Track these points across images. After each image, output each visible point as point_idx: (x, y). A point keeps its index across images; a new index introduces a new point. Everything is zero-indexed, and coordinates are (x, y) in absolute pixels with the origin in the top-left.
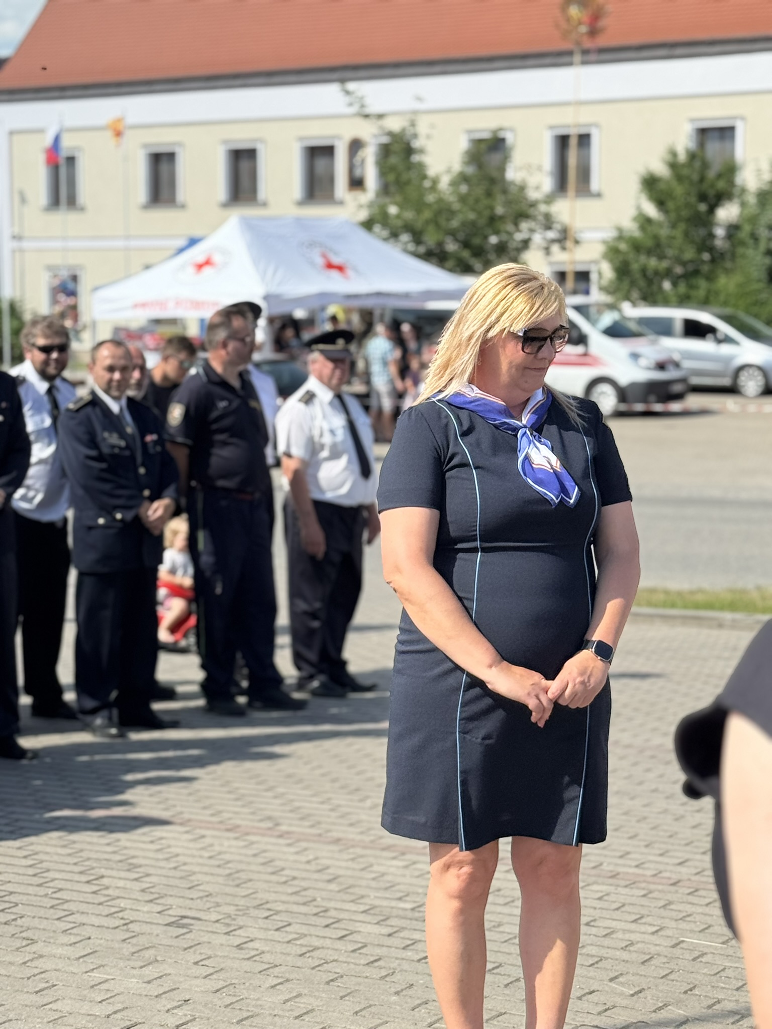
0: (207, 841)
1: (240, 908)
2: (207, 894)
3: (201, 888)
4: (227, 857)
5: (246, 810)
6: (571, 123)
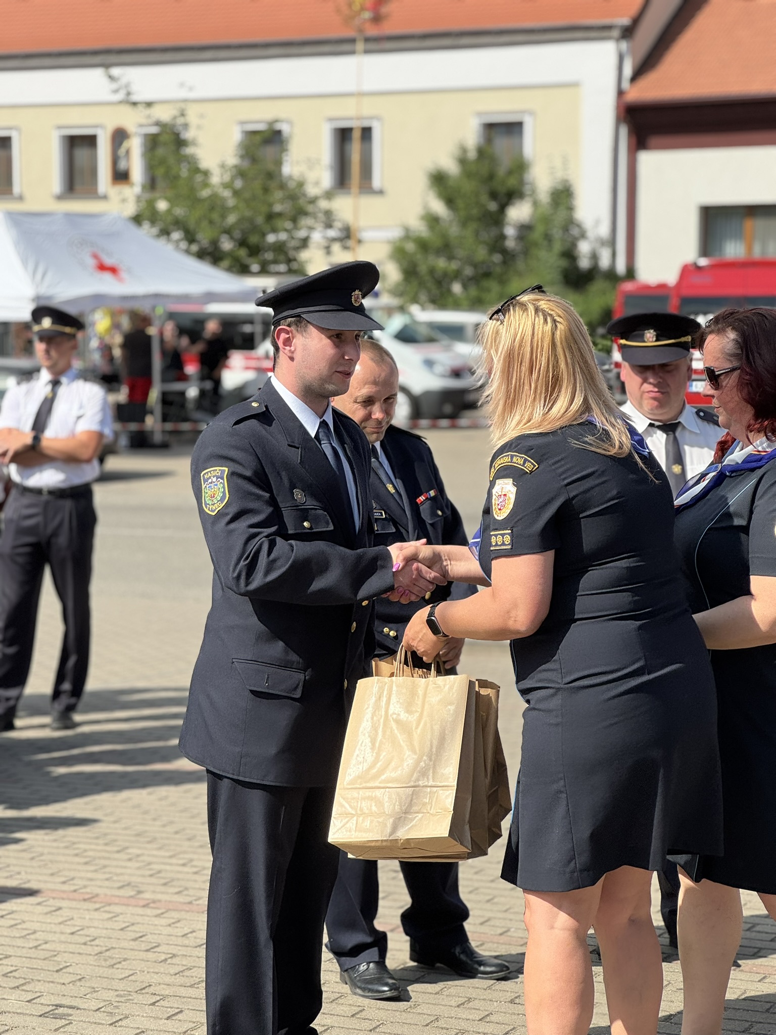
0: (65, 913)
1: (122, 993)
2: (79, 977)
3: (70, 970)
4: (92, 931)
5: (100, 876)
6: (353, 114)
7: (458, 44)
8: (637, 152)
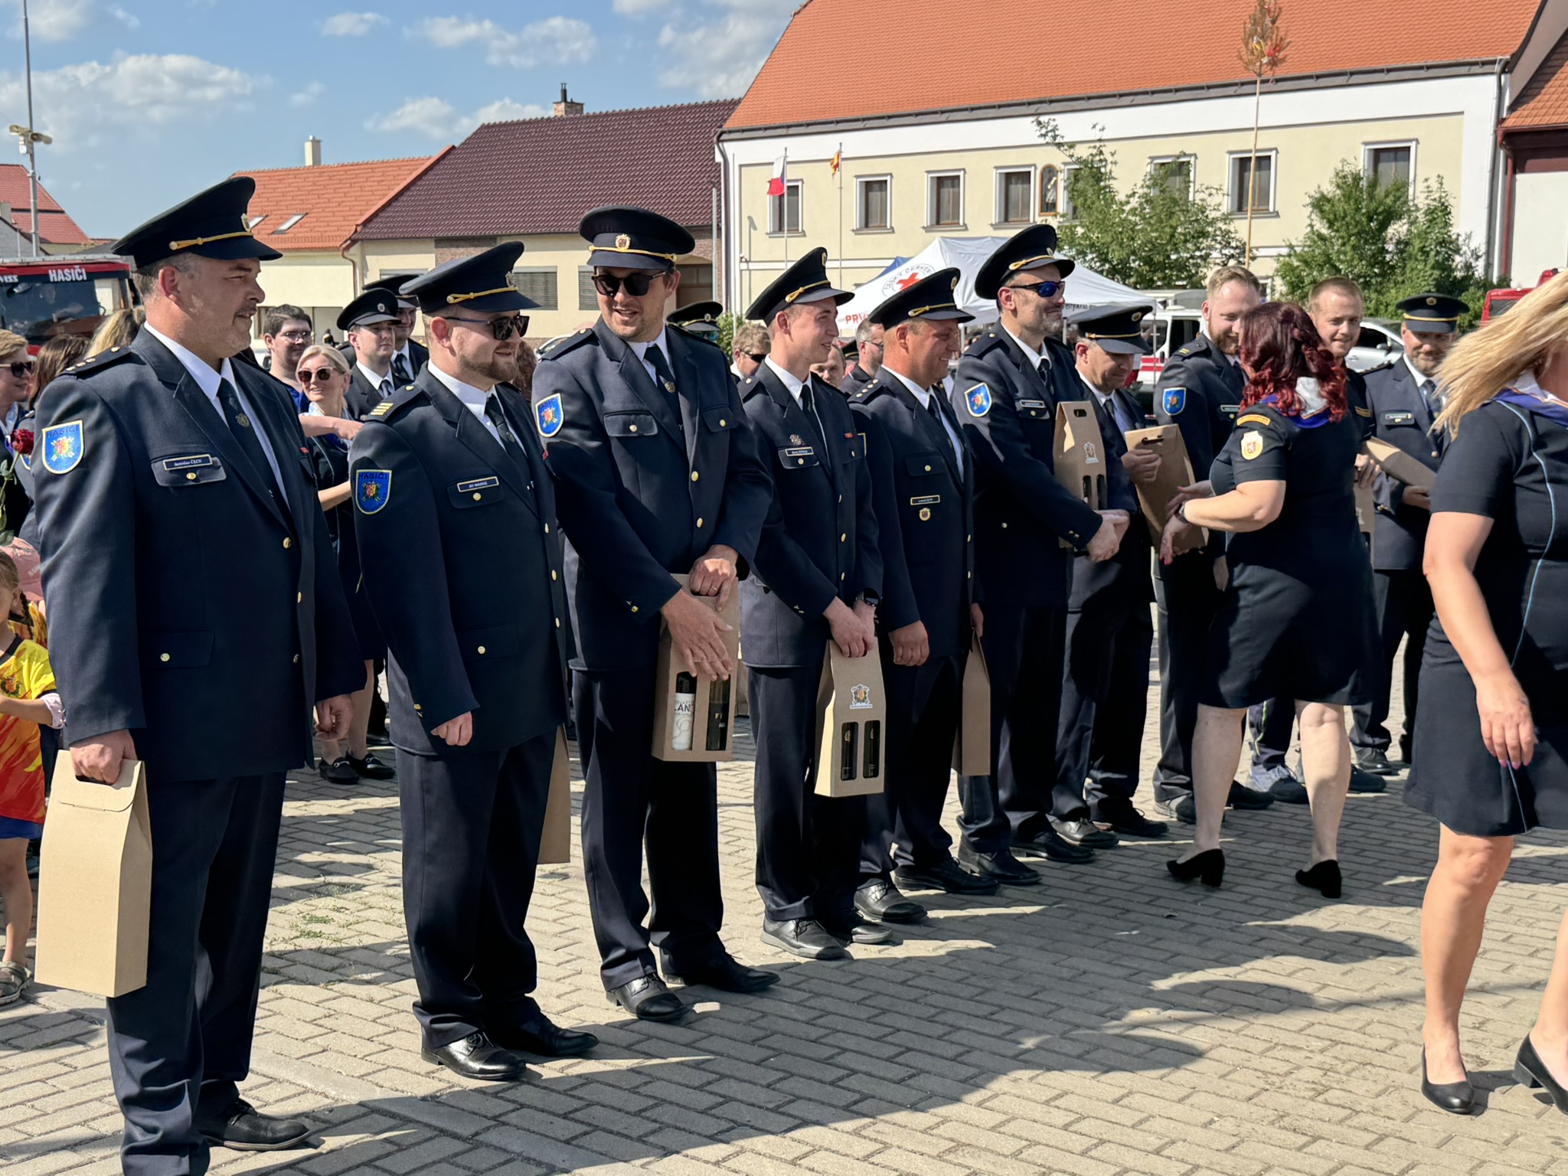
6: (1251, 147)
7: (1350, 82)
8: (1514, 172)
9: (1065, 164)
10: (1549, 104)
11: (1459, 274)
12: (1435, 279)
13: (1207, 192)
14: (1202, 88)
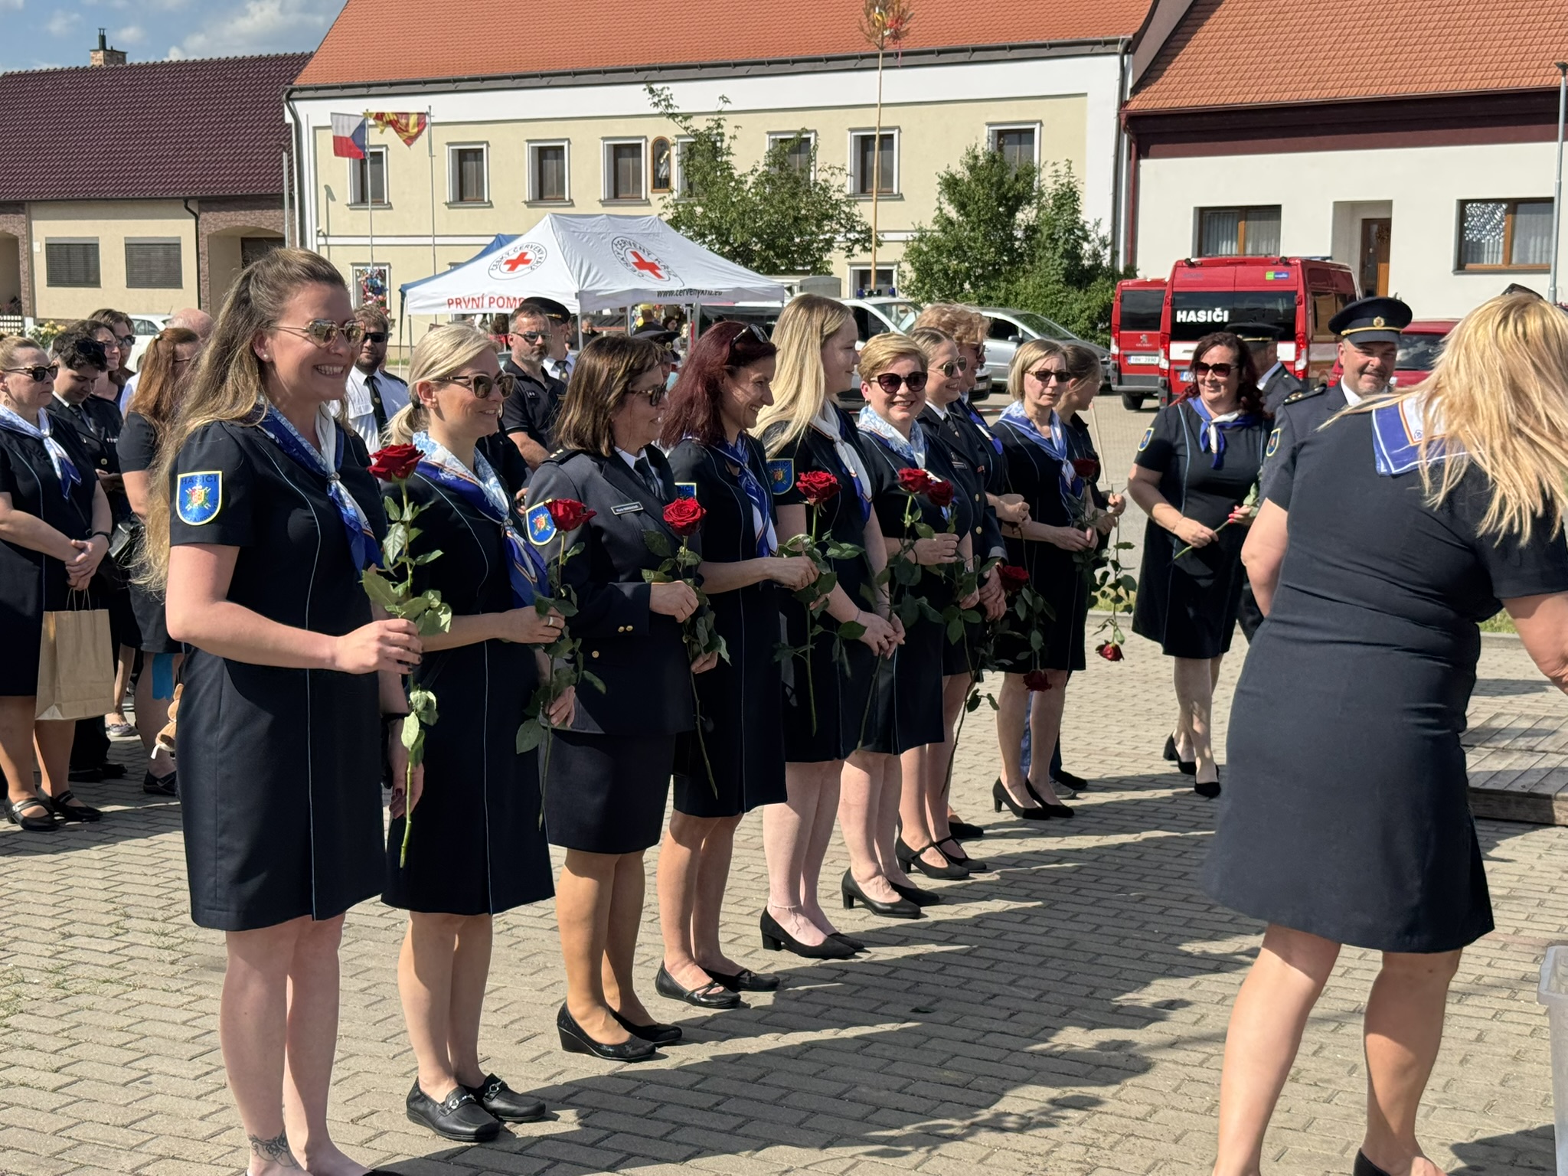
6: (875, 124)
7: (972, 59)
8: (1138, 158)
9: (678, 137)
10: (1172, 86)
11: (1086, 263)
12: (1064, 269)
13: (830, 172)
14: (820, 60)
